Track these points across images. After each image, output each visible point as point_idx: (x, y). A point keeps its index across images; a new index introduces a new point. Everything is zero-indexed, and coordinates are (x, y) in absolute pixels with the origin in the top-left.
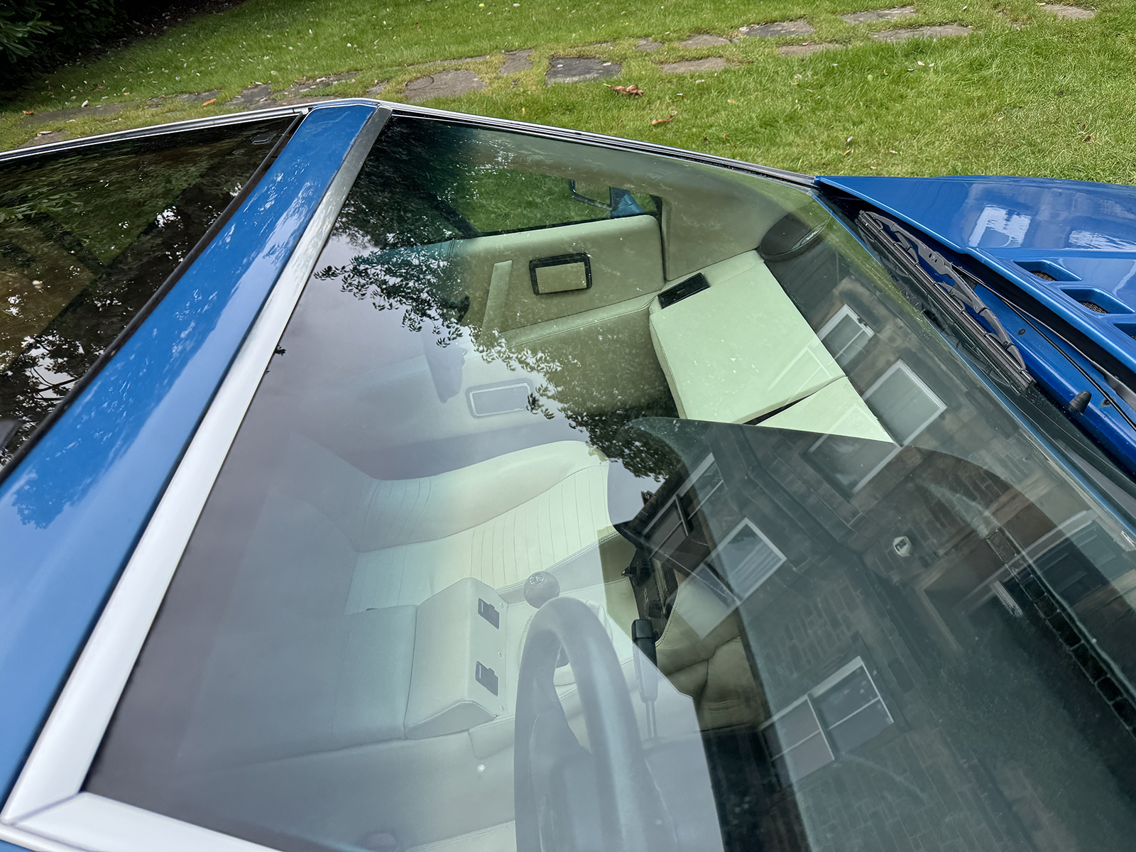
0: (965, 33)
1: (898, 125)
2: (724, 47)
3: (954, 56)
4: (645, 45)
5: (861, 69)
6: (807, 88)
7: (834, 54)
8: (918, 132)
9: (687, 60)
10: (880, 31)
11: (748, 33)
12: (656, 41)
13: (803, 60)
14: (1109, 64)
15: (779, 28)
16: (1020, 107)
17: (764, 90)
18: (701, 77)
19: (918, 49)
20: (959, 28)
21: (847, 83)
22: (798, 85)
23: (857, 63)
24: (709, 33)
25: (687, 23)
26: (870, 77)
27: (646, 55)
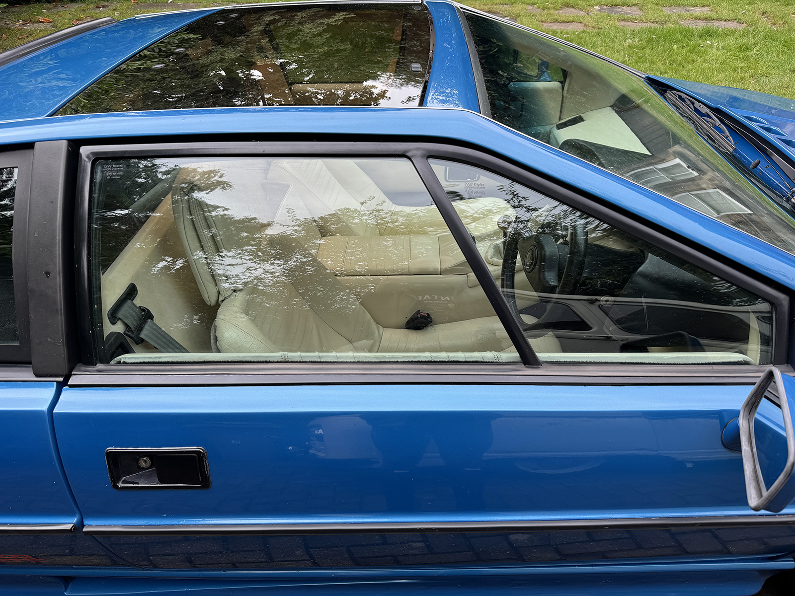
0: (741, 27)
2: (583, 17)
3: (731, 41)
4: (532, 9)
5: (671, 41)
6: (634, 48)
7: (654, 29)
9: (559, 22)
10: (686, 19)
11: (599, 11)
12: (539, 8)
13: (634, 31)
15: (620, 10)
18: (567, 33)
19: (708, 34)
20: (738, 24)
21: (660, 48)
22: (629, 46)
23: (668, 37)
24: (574, 7)
26: (675, 47)
27: (533, 16)
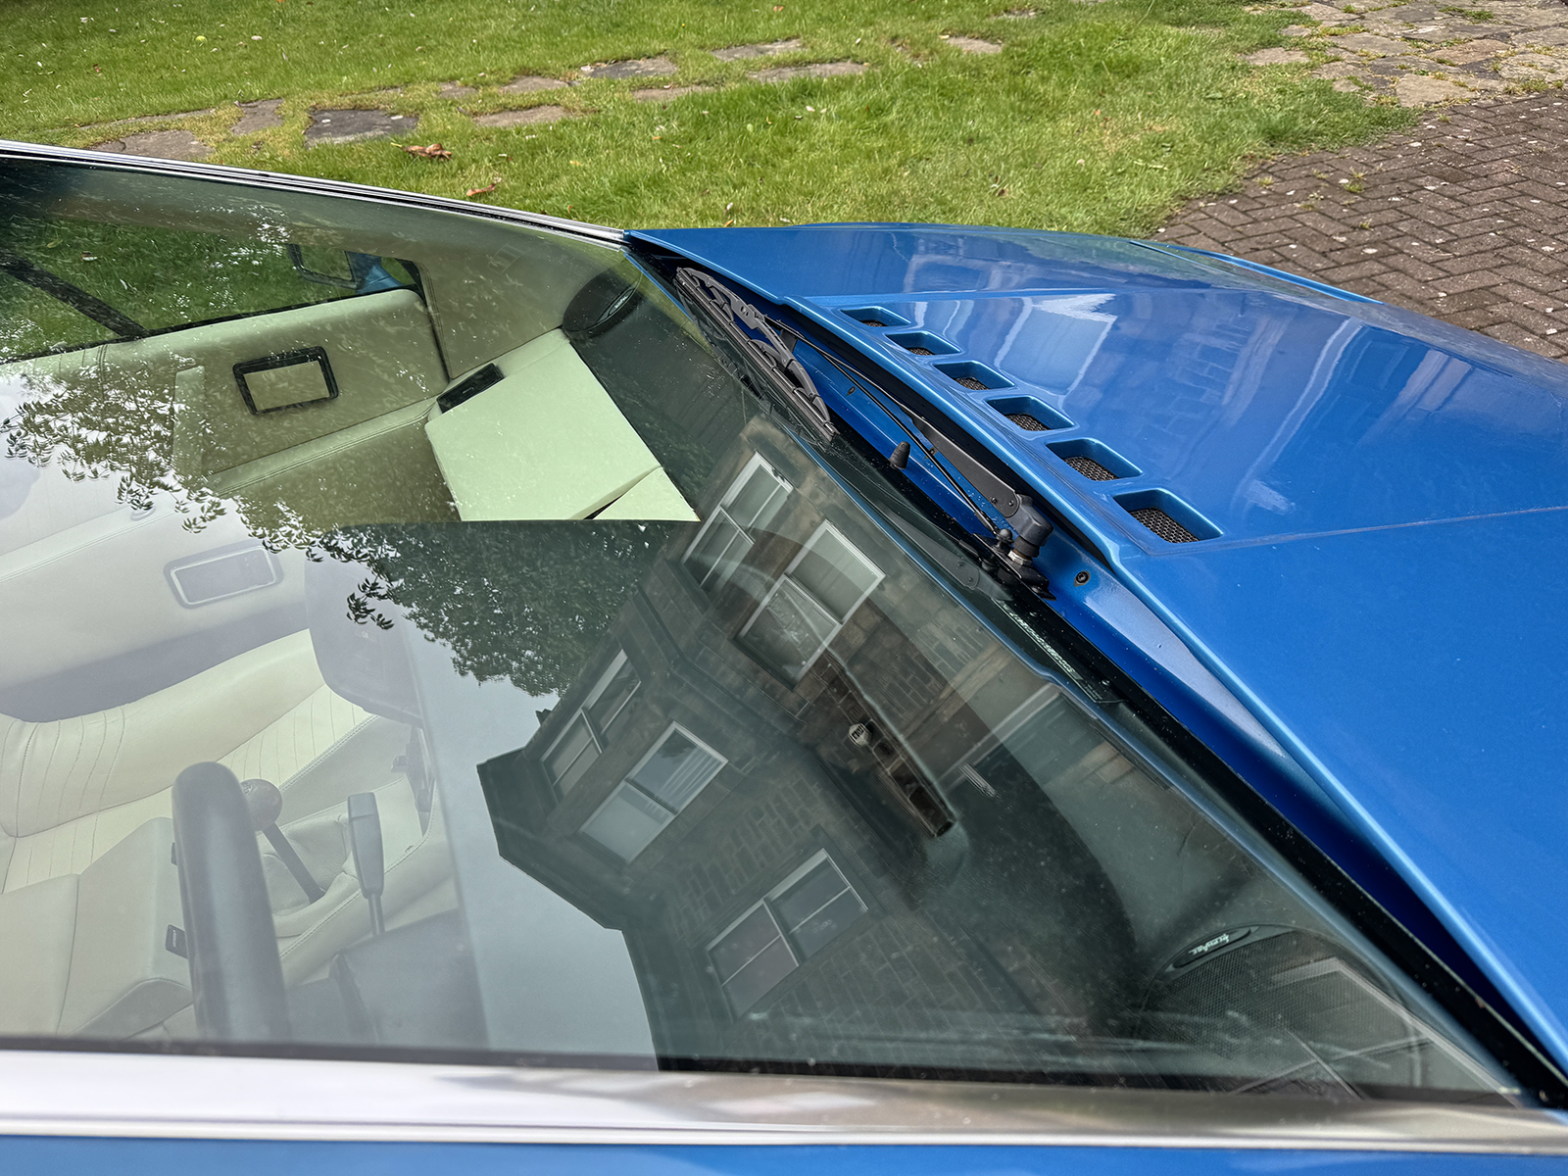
0: (860, 71)
1: (788, 186)
2: (560, 92)
3: (848, 99)
4: (451, 91)
5: (739, 117)
6: (673, 142)
7: (703, 98)
8: (812, 194)
9: (511, 110)
10: (760, 69)
11: (593, 75)
12: (466, 85)
13: (664, 107)
14: (1020, 106)
15: (634, 68)
16: (928, 159)
17: (616, 147)
18: (530, 131)
19: (805, 92)
20: (854, 65)
21: (723, 135)
22: (661, 139)
23: (733, 110)
24: (540, 74)
25: (509, 62)
26: (750, 127)
27: (451, 104)
